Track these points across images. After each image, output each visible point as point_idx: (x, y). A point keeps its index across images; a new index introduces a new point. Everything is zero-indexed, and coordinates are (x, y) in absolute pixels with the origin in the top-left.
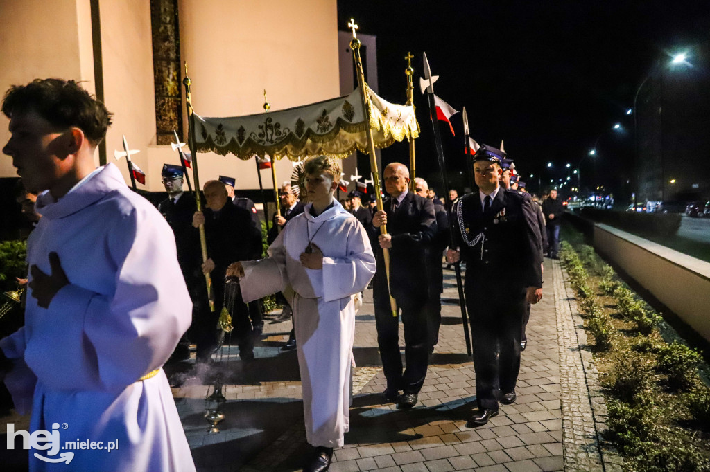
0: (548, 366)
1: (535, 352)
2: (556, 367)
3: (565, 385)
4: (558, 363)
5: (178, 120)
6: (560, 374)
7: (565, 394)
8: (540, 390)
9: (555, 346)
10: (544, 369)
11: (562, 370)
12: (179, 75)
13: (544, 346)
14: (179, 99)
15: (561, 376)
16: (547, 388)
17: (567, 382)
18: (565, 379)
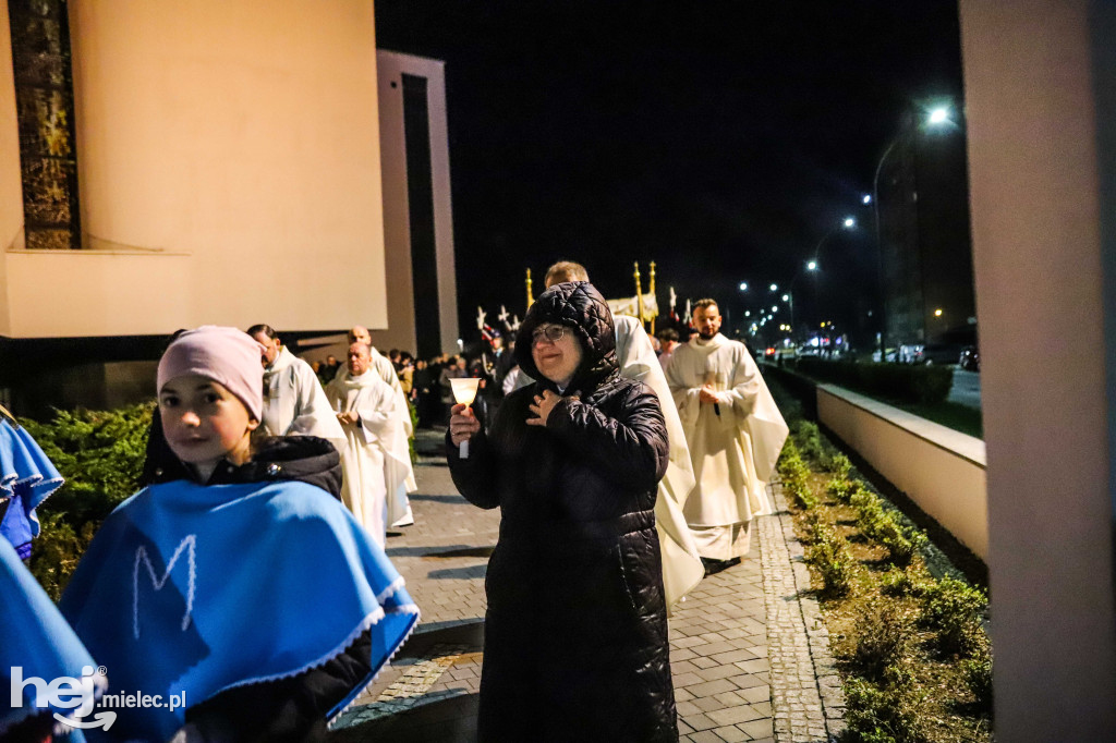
0: (747, 629)
1: (726, 606)
2: (762, 630)
3: (776, 660)
4: (764, 622)
5: (70, 202)
6: (767, 642)
7: (776, 675)
8: (738, 672)
9: (759, 594)
10: (742, 634)
11: (771, 635)
12: (70, 117)
13: (741, 595)
14: (72, 162)
15: (770, 646)
16: (748, 667)
17: (778, 655)
18: (777, 649)
